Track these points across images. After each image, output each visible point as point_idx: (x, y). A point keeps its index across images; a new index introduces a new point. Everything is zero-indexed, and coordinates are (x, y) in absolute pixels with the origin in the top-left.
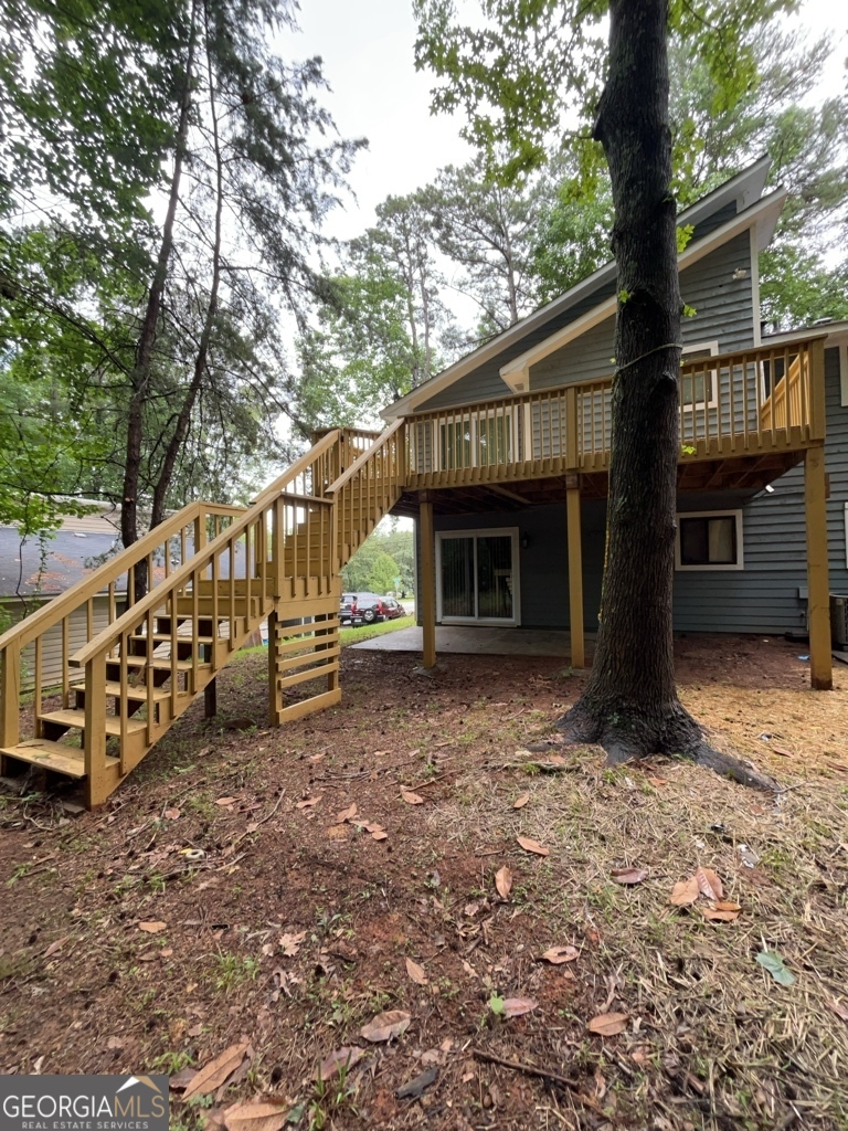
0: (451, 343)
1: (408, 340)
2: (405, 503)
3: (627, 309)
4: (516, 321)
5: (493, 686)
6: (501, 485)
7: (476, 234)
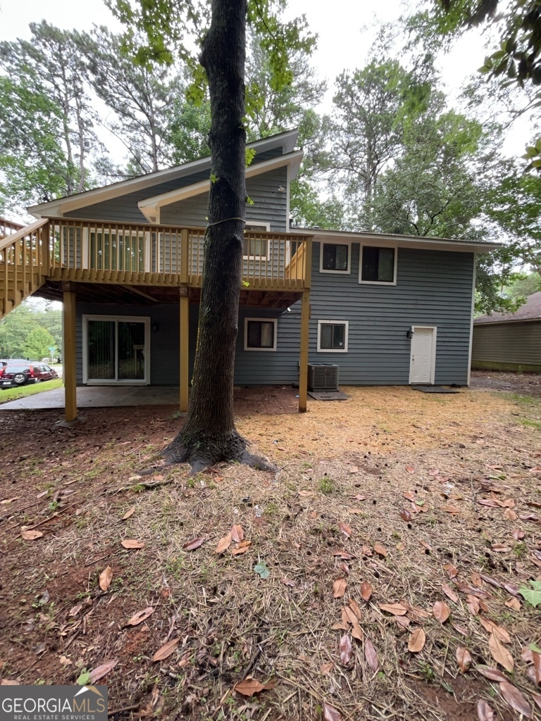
0: (103, 170)
1: (63, 155)
2: (49, 289)
3: (216, 188)
4: (156, 171)
5: (123, 429)
6: (134, 286)
7: (127, 94)
